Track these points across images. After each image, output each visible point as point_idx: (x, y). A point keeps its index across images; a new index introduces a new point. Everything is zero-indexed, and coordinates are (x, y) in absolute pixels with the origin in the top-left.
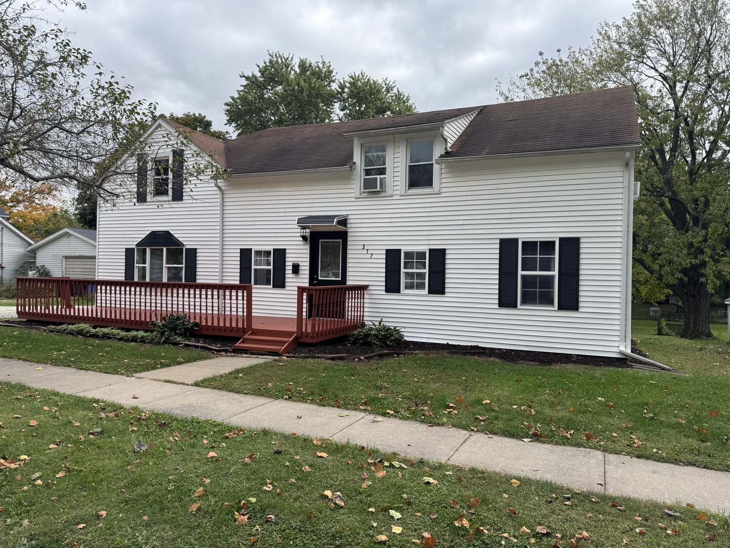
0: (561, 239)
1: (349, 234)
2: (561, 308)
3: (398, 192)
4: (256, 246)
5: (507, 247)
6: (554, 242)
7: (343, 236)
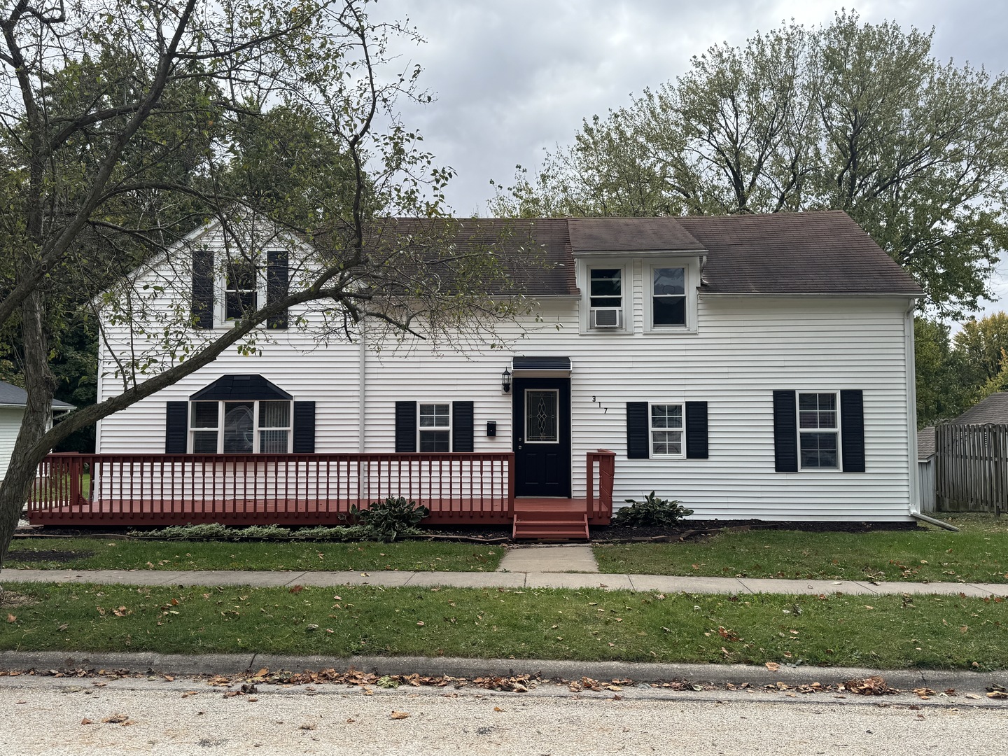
0: (843, 392)
1: (572, 382)
2: (847, 469)
3: (641, 330)
4: (422, 398)
5: (783, 400)
6: (834, 396)
7: (564, 385)
